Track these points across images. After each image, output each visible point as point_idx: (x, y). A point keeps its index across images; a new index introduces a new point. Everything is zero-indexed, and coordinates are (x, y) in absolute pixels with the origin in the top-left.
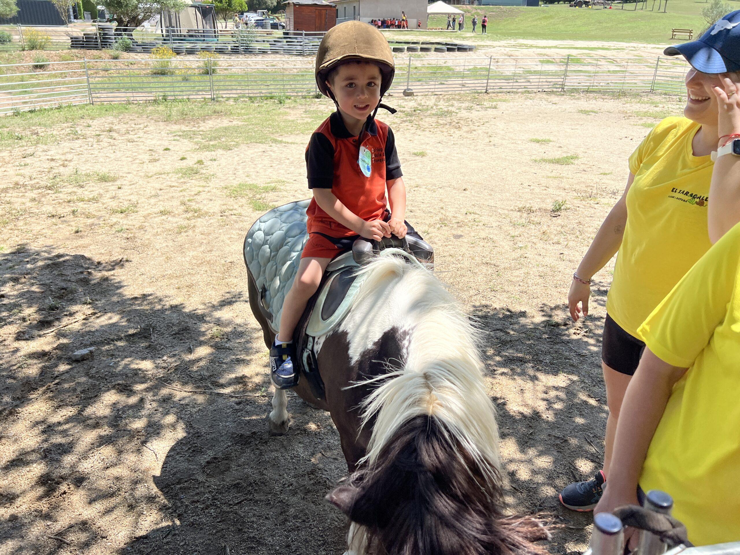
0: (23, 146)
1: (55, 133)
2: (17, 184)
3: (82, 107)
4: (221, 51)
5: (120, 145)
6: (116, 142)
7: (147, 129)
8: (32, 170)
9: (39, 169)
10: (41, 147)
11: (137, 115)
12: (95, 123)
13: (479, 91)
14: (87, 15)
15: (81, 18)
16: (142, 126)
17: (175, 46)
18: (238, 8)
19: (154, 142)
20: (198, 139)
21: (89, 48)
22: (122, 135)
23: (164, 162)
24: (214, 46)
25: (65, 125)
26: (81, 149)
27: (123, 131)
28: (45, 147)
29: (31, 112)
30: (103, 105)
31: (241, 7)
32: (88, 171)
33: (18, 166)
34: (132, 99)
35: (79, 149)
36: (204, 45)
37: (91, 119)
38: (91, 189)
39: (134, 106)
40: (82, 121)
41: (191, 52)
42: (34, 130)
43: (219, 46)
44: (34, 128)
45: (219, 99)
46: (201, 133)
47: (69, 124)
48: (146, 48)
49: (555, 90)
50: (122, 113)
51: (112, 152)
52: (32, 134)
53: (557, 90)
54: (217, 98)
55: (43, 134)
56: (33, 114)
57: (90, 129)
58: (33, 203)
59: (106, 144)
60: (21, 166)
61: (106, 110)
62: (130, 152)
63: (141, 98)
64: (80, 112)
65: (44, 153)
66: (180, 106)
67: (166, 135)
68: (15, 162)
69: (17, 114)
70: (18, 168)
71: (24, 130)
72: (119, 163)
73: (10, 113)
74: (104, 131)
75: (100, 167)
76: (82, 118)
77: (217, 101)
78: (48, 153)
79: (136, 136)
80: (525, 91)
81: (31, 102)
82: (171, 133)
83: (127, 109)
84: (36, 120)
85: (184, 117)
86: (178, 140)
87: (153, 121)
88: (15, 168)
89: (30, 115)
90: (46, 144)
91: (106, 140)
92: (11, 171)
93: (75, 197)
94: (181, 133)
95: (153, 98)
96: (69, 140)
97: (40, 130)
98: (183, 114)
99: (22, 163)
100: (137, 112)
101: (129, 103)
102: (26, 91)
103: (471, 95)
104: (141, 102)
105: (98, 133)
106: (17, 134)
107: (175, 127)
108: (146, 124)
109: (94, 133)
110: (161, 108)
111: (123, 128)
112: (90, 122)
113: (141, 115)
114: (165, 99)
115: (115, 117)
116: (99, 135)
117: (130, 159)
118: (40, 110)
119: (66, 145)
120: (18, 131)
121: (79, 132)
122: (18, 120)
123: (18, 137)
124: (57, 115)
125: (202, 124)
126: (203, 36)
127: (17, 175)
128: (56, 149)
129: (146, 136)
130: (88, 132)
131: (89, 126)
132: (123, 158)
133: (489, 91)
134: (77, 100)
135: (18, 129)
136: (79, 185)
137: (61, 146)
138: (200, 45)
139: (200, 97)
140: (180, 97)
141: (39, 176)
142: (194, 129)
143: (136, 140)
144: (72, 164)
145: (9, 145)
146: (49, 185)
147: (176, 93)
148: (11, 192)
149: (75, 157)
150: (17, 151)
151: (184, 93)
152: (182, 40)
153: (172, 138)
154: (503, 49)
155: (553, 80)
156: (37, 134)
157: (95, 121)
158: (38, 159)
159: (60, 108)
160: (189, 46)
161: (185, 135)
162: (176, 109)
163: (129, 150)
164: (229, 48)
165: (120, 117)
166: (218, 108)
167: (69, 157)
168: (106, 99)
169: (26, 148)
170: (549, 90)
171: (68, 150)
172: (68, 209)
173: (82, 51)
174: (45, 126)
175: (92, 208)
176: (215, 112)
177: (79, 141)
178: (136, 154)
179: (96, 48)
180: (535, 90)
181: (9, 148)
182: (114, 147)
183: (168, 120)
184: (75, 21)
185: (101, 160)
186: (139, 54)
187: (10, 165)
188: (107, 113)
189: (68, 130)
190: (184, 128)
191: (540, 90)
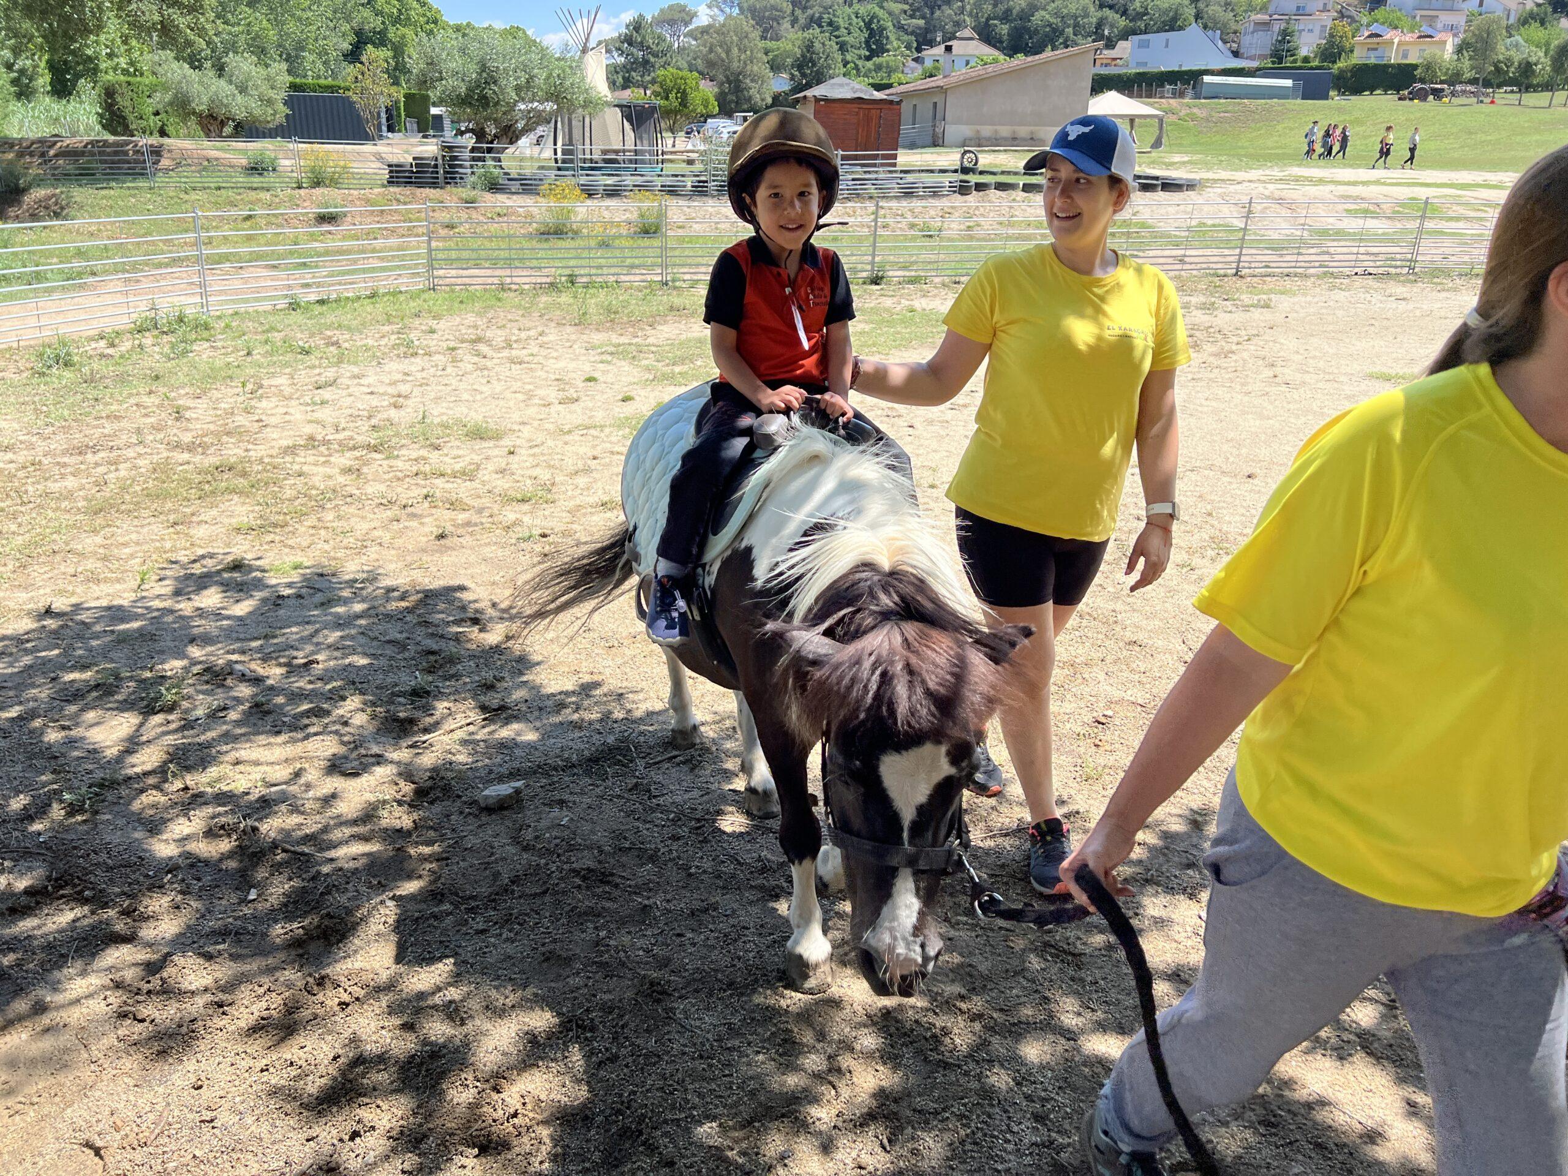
0: (313, 367)
1: (370, 342)
2: (312, 438)
3: (414, 295)
4: (672, 191)
5: (497, 368)
6: (489, 364)
7: (545, 339)
8: (337, 413)
9: (350, 411)
10: (347, 369)
11: (520, 312)
12: (442, 325)
13: (1222, 272)
14: (411, 123)
15: (400, 131)
16: (532, 333)
17: (583, 180)
18: (700, 109)
19: (561, 364)
20: (649, 361)
21: (420, 185)
22: (500, 350)
23: (590, 405)
24: (659, 182)
25: (387, 328)
26: (424, 374)
27: (499, 341)
28: (356, 370)
29: (321, 302)
30: (453, 291)
31: (706, 107)
32: (445, 418)
33: (308, 404)
34: (508, 280)
35: (419, 375)
36: (639, 180)
37: (434, 318)
38: (455, 452)
39: (512, 294)
40: (417, 321)
41: (613, 193)
42: (330, 337)
43: (669, 181)
44: (329, 333)
45: (677, 284)
46: (654, 349)
47: (395, 327)
48: (528, 186)
49: (1393, 271)
50: (492, 307)
51: (485, 381)
52: (327, 345)
53: (1398, 270)
54: (673, 281)
55: (346, 345)
56: (325, 308)
57: (435, 336)
58: (348, 478)
59: (470, 367)
60: (315, 404)
61: (461, 302)
62: (519, 384)
63: (527, 280)
64: (412, 304)
65: (356, 381)
66: (602, 293)
67: (583, 351)
68: (302, 396)
69: (294, 306)
70: (309, 408)
71: (312, 335)
72: (501, 403)
73: (282, 304)
74: (462, 342)
75: (465, 411)
76: (417, 316)
77: (675, 288)
78: (362, 381)
79: (525, 352)
80: (1325, 273)
81: (319, 285)
82: (593, 348)
83: (499, 300)
84: (330, 318)
85: (611, 317)
86: (609, 363)
87: (553, 324)
88: (303, 408)
89: (318, 309)
90: (355, 363)
91: (468, 357)
92: (297, 413)
93: (427, 468)
94: (612, 349)
95: (548, 280)
96: (398, 356)
97: (343, 337)
98: (609, 311)
99: (317, 399)
100: (518, 307)
101: (503, 287)
102: (305, 264)
103: (1206, 280)
104: (526, 287)
105: (452, 344)
106: (301, 343)
107: (597, 337)
108: (540, 329)
109: (445, 345)
110: (565, 298)
111: (497, 336)
112: (433, 323)
113: (527, 312)
114: (572, 280)
115: (479, 314)
116: (454, 349)
117: (520, 397)
118: (337, 301)
119: (394, 367)
120: (301, 339)
121: (416, 343)
122: (297, 317)
123: (303, 349)
124: (369, 309)
125: (649, 331)
126: (636, 162)
127: (310, 422)
128: (376, 374)
129: (544, 352)
130: (432, 342)
131: (432, 331)
132: (508, 395)
133: (1244, 272)
134: (404, 283)
135: (299, 335)
136: (431, 445)
137: (386, 368)
138: (629, 180)
139: (638, 278)
140: (599, 279)
141: (352, 425)
142: (634, 341)
143: (526, 359)
144: (410, 402)
145: (287, 365)
146: (373, 442)
147: (593, 271)
148: (302, 454)
149: (417, 391)
150: (304, 376)
151: (605, 271)
152: (592, 169)
153: (598, 358)
154: (1260, 186)
155: (1383, 250)
156: (336, 344)
157: (442, 322)
158: (345, 393)
159: (373, 296)
160: (610, 181)
161: (619, 352)
162: (596, 301)
163: (516, 380)
164: (689, 184)
165: (490, 315)
166: (677, 301)
167: (404, 388)
168: (459, 281)
169: (317, 371)
170: (1381, 271)
171: (400, 377)
172: (419, 492)
173: (408, 190)
174: (349, 329)
175: (462, 489)
176: (672, 309)
177: (418, 360)
178: (531, 387)
179: (434, 185)
180: (1347, 271)
181: (288, 370)
182: (486, 373)
183: (581, 322)
184: (390, 135)
185: (465, 396)
186: (514, 197)
187: (294, 403)
188: (463, 306)
189: (393, 337)
190: (615, 338)
191: (1359, 270)
